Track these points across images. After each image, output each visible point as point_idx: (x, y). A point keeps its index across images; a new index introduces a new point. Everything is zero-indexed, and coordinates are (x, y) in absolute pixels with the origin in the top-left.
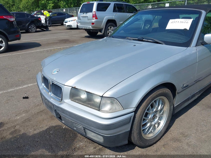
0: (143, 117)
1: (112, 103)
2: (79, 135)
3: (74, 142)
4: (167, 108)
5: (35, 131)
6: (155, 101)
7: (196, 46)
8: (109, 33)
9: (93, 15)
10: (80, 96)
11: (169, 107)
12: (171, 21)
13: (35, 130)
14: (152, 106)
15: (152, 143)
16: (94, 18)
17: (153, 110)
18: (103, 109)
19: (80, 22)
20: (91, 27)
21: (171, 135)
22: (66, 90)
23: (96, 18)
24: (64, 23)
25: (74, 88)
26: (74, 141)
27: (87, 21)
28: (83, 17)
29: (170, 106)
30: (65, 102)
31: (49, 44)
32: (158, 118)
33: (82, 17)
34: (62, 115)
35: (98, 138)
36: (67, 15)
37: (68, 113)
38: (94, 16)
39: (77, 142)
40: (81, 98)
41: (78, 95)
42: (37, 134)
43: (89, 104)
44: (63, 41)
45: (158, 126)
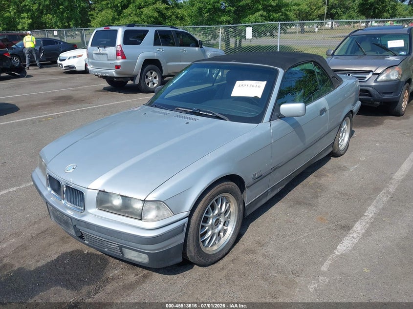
0: (201, 224)
1: (158, 208)
2: (112, 260)
3: (105, 271)
4: (234, 208)
5: (39, 263)
6: (216, 201)
7: (271, 120)
8: (148, 84)
9: (117, 51)
10: (112, 203)
11: (237, 206)
12: (238, 83)
13: (38, 261)
14: (213, 208)
15: (217, 258)
16: (120, 57)
17: (213, 213)
18: (146, 218)
19: (92, 64)
20: (114, 72)
21: (243, 246)
22: (91, 196)
23: (124, 57)
24: (59, 62)
25: (102, 192)
26: (104, 269)
27: (106, 62)
28: (99, 54)
29: (239, 206)
30: (89, 213)
31: (32, 107)
32: (222, 224)
33: (97, 54)
34: (85, 231)
35: (141, 258)
36: (62, 43)
37: (95, 227)
38: (120, 52)
39: (109, 270)
40: (113, 205)
41: (108, 201)
42: (43, 266)
43: (126, 212)
44: (61, 101)
45: (224, 235)
